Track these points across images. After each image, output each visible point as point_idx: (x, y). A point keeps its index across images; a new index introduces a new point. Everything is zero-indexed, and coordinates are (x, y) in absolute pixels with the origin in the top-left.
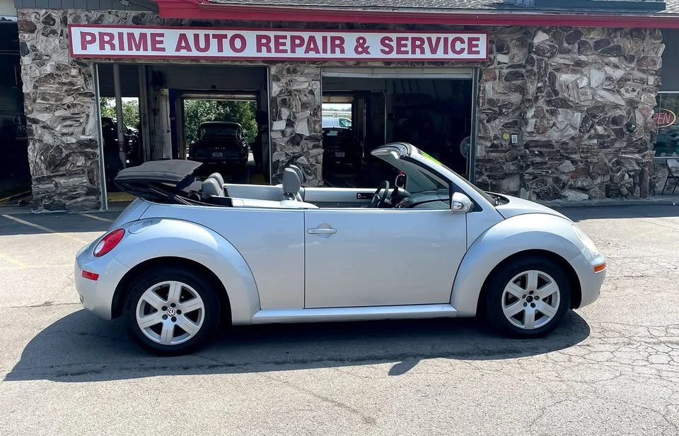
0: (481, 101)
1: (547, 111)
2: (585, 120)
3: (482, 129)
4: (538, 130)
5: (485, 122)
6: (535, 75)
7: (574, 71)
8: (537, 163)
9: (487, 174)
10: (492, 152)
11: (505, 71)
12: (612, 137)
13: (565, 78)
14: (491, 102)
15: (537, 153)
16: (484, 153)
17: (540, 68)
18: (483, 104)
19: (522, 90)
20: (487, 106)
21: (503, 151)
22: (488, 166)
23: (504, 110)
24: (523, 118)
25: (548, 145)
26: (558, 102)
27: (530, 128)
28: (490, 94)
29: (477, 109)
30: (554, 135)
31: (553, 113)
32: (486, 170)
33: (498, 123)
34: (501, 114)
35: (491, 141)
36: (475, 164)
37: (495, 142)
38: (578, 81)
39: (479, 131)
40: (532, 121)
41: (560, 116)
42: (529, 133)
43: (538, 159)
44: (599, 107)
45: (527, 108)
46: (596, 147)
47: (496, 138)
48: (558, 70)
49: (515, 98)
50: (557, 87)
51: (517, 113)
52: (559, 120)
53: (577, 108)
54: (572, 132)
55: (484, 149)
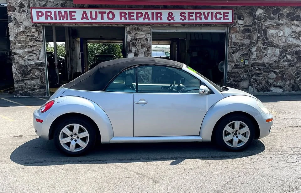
0: (230, 43)
1: (262, 48)
2: (281, 53)
3: (230, 57)
4: (258, 57)
5: (232, 53)
6: (256, 30)
7: (276, 28)
8: (257, 74)
9: (232, 79)
10: (235, 68)
11: (242, 28)
12: (295, 61)
13: (271, 31)
14: (235, 44)
15: (257, 69)
16: (231, 69)
17: (259, 27)
18: (231, 45)
19: (250, 38)
20: (233, 46)
21: (240, 68)
22: (233, 75)
23: (241, 48)
24: (251, 52)
25: (263, 65)
26: (268, 44)
27: (254, 57)
28: (234, 40)
29: (228, 47)
30: (266, 60)
31: (265, 49)
32: (232, 77)
33: (238, 54)
34: (239, 49)
35: (235, 63)
36: (227, 74)
37: (237, 63)
38: (278, 33)
39: (229, 58)
40: (255, 53)
41: (269, 51)
42: (253, 59)
43: (258, 72)
44: (289, 46)
45: (253, 46)
46: (287, 66)
47: (237, 61)
48: (268, 28)
49: (247, 42)
50: (268, 36)
51: (248, 49)
52: (268, 52)
53: (278, 47)
54: (275, 58)
55: (231, 67)
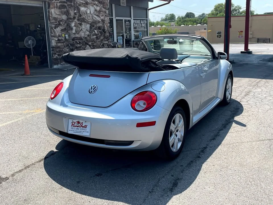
0: (51, 18)
1: (78, 23)
2: (90, 27)
3: (53, 32)
4: (77, 32)
5: (54, 28)
6: (73, 7)
7: (85, 7)
8: (78, 47)
9: (57, 54)
10: (59, 43)
11: (59, 4)
12: (99, 35)
13: (82, 9)
14: (55, 19)
15: (78, 42)
16: (55, 44)
17: (74, 4)
19: (67, 13)
20: (53, 21)
21: (62, 43)
22: (58, 50)
23: (61, 23)
24: (69, 27)
25: (81, 39)
26: (82, 20)
27: (74, 31)
28: (54, 15)
29: (49, 22)
30: (82, 34)
31: (81, 24)
32: (57, 52)
33: (59, 29)
34: (60, 24)
35: (57, 38)
36: (51, 49)
37: (60, 38)
38: (87, 11)
39: (51, 33)
40: (74, 28)
41: (83, 26)
42: (74, 33)
43: (79, 45)
44: (94, 22)
45: (71, 22)
46: (95, 39)
47: (59, 36)
48: (80, 5)
49: (64, 17)
50: (81, 13)
51: (66, 25)
52: (83, 27)
53: (87, 22)
54: (88, 33)
55: (55, 41)
